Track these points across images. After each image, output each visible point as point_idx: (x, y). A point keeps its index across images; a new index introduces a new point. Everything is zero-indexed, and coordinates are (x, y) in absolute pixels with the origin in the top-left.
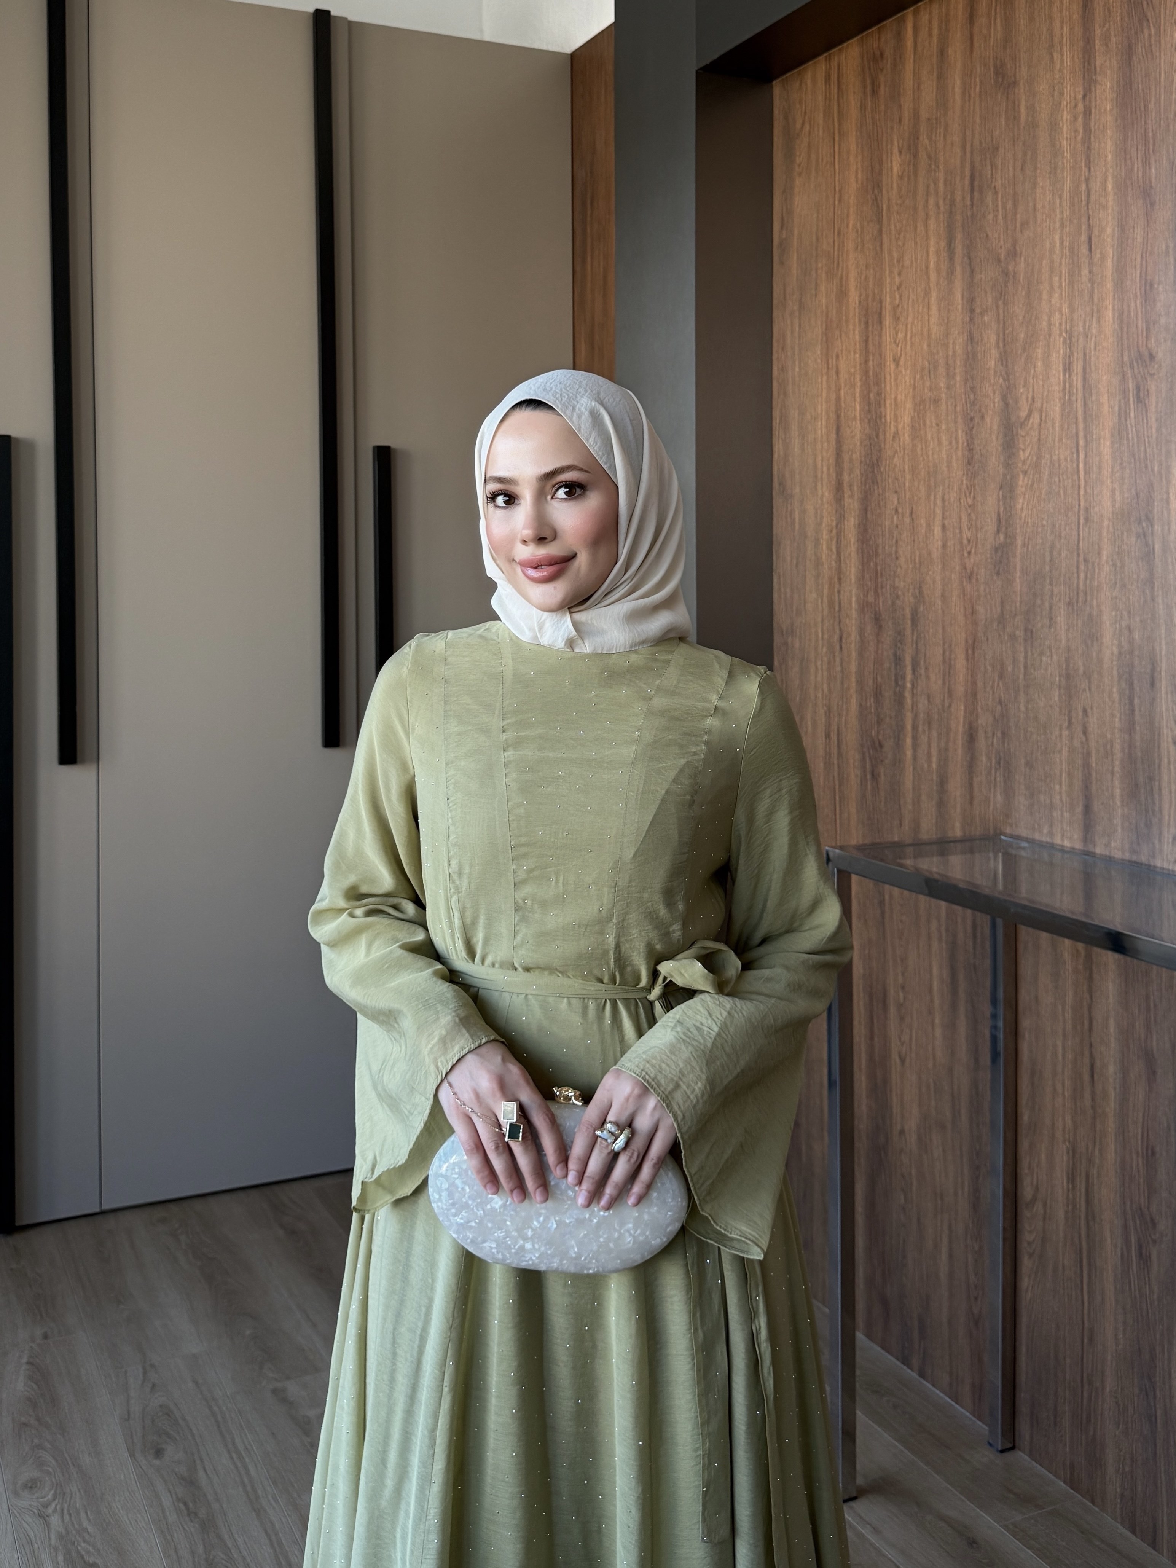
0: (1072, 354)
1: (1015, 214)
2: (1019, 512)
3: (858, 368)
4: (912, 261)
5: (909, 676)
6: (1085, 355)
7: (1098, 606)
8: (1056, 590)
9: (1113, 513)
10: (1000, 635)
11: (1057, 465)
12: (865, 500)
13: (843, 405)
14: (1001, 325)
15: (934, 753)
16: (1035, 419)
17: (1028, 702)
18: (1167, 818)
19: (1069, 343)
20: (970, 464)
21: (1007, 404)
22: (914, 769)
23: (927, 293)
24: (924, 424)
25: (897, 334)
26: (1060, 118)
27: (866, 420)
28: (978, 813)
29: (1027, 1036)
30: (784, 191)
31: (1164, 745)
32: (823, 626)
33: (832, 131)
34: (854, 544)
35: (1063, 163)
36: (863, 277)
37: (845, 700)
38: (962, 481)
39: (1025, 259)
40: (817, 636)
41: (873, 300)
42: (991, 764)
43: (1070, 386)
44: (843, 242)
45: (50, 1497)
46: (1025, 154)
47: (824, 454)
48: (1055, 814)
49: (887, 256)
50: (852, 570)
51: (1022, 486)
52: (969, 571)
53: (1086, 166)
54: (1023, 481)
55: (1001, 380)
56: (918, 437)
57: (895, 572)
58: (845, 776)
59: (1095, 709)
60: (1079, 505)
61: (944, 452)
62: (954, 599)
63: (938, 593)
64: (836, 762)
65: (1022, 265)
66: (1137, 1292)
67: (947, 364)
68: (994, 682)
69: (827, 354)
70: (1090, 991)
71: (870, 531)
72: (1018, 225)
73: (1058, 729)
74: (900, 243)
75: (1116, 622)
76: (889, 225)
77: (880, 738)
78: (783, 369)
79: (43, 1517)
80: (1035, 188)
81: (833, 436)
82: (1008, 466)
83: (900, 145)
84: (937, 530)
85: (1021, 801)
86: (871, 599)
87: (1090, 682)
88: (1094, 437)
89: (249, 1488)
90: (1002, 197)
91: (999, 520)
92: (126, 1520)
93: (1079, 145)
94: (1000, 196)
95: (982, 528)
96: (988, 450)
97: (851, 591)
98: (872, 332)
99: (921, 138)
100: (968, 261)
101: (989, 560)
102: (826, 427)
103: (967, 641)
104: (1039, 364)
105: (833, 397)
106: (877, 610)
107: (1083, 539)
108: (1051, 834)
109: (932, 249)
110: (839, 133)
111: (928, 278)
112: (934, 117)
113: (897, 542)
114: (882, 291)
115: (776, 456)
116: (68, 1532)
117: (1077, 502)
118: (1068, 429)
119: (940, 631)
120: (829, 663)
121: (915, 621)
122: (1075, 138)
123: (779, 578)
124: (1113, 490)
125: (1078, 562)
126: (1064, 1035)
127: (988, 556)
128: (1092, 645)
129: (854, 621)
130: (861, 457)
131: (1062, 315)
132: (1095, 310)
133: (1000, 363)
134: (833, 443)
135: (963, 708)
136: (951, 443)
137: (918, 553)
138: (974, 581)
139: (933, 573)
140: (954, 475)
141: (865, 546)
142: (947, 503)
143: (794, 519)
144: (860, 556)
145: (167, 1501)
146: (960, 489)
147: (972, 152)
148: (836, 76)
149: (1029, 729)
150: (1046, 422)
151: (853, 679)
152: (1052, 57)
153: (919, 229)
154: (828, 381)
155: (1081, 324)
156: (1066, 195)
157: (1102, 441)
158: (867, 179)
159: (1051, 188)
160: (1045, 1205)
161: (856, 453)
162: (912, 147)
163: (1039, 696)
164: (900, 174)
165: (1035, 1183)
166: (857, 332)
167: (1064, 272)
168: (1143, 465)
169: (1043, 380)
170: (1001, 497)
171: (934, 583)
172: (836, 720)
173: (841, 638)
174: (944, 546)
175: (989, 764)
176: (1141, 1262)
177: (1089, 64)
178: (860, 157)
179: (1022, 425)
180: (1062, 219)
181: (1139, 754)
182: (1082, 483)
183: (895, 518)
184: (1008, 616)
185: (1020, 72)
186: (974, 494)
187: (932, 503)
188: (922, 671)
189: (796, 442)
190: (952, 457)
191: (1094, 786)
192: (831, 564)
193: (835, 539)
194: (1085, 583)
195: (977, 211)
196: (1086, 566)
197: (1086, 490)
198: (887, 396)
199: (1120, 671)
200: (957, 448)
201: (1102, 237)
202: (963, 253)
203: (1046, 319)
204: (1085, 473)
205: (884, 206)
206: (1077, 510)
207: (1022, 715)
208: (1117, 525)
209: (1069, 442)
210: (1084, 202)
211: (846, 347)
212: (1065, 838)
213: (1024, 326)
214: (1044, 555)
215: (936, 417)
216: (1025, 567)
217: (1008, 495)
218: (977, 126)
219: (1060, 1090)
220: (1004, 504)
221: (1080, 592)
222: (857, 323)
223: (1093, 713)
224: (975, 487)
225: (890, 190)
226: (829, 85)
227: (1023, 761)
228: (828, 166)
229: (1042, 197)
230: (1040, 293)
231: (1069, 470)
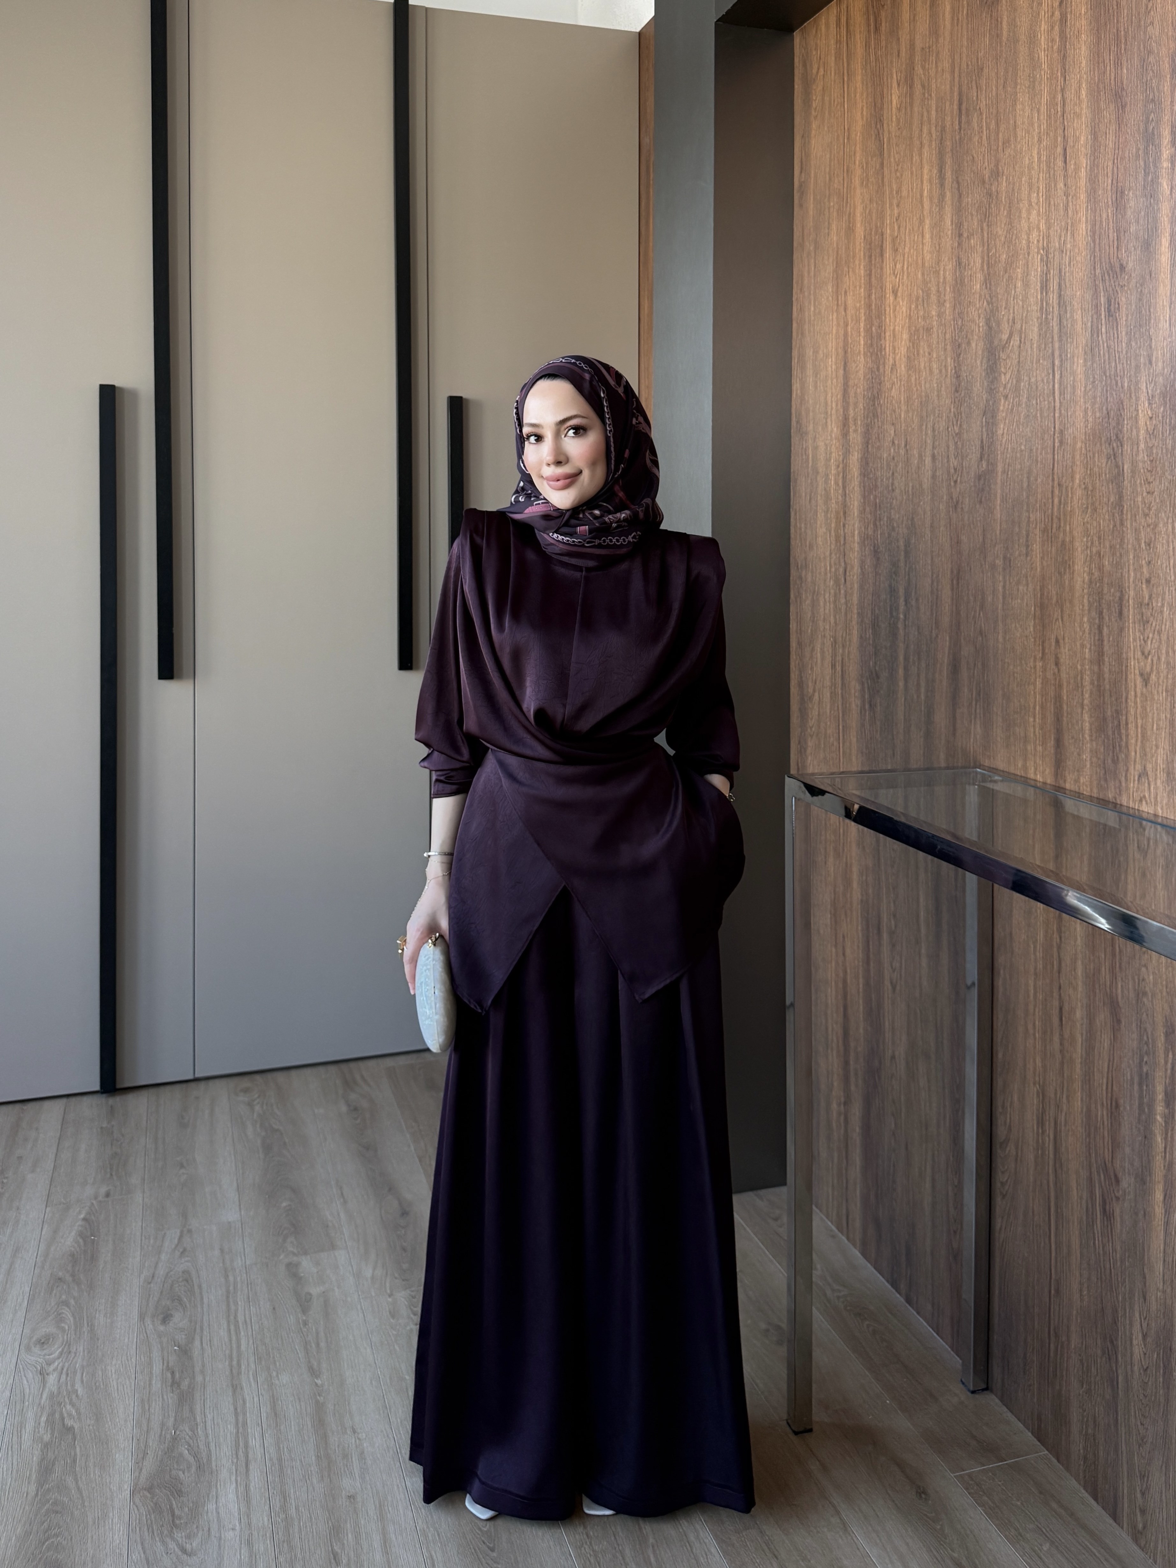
0: (1048, 271)
1: (998, 133)
2: (1000, 438)
3: (863, 302)
4: (909, 191)
5: (902, 608)
6: (1060, 271)
7: (1071, 532)
8: (1032, 517)
9: (1085, 433)
10: (981, 565)
11: (1034, 387)
12: (867, 435)
13: (850, 340)
14: (986, 247)
15: (923, 684)
16: (1015, 341)
17: (1005, 633)
18: (1133, 754)
19: (1046, 261)
20: (957, 392)
21: (990, 328)
22: (905, 699)
23: (921, 221)
24: (918, 354)
25: (895, 266)
26: (1038, 30)
27: (869, 354)
28: (959, 745)
29: (1002, 972)
30: (803, 136)
31: (1131, 677)
32: (830, 559)
33: (842, 73)
34: (857, 478)
35: (1041, 75)
36: (867, 212)
37: (848, 631)
38: (950, 410)
39: (1007, 178)
40: (826, 569)
41: (876, 234)
42: (972, 695)
43: (1046, 304)
44: (851, 180)
46: (1007, 71)
47: (834, 391)
48: (1029, 748)
49: (887, 188)
50: (855, 504)
51: (1003, 411)
52: (954, 500)
53: (1061, 75)
54: (1004, 406)
55: (985, 304)
56: (912, 367)
57: (891, 504)
58: (848, 705)
59: (1067, 639)
60: (1055, 428)
61: (935, 381)
62: (941, 529)
63: (928, 524)
64: (840, 692)
65: (1004, 184)
66: (1101, 1247)
67: (938, 291)
68: (975, 612)
69: (837, 292)
70: (1060, 931)
71: (871, 465)
72: (1001, 144)
73: (1032, 660)
74: (898, 174)
75: (1087, 547)
76: (889, 157)
77: (877, 668)
78: (801, 310)
80: (1016, 104)
81: (841, 372)
82: (991, 391)
83: (899, 78)
84: (928, 460)
85: (998, 733)
86: (871, 531)
87: (1062, 611)
88: (1069, 355)
90: (986, 118)
91: (982, 447)
93: (1056, 54)
94: (984, 117)
95: (967, 456)
96: (973, 376)
97: (853, 525)
98: (875, 266)
99: (916, 69)
100: (957, 186)
101: (973, 488)
102: (836, 364)
103: (952, 572)
104: (1019, 284)
105: (842, 332)
106: (876, 542)
107: (1058, 463)
108: (1025, 768)
109: (926, 177)
110: (848, 72)
111: (923, 206)
112: (927, 45)
113: (893, 474)
114: (883, 224)
115: (794, 396)
117: (1053, 425)
118: (1045, 349)
119: (929, 562)
120: (835, 595)
121: (907, 552)
122: (1052, 47)
123: (796, 514)
124: (1086, 410)
125: (1053, 487)
126: (1036, 974)
127: (972, 484)
128: (1065, 573)
129: (856, 553)
130: (864, 391)
131: (1040, 232)
132: (1070, 224)
133: (984, 286)
134: (841, 379)
135: (948, 638)
136: (941, 371)
137: (911, 485)
138: (959, 510)
139: (924, 503)
140: (943, 403)
141: (866, 479)
142: (936, 433)
143: (808, 456)
144: (862, 489)
146: (948, 417)
147: (960, 77)
148: (845, 19)
149: (1006, 660)
150: (1025, 343)
151: (855, 611)
153: (914, 159)
154: (837, 318)
155: (1056, 239)
156: (1043, 109)
157: (1076, 360)
158: (871, 114)
159: (1030, 103)
160: (1017, 1147)
161: (860, 387)
162: (909, 80)
163: (1016, 626)
164: (898, 106)
165: (1008, 1123)
166: (862, 267)
167: (1041, 188)
168: (1114, 382)
169: (1023, 301)
170: (984, 424)
171: (924, 514)
172: (841, 651)
173: (845, 571)
174: (934, 477)
175: (970, 696)
176: (1105, 1218)
178: (865, 95)
179: (1004, 348)
180: (1040, 133)
181: (1107, 687)
182: (1057, 404)
183: (892, 450)
184: (989, 545)
186: (961, 422)
187: (924, 433)
188: (913, 603)
189: (810, 380)
190: (941, 386)
191: (1065, 719)
192: (838, 499)
193: (841, 474)
194: (1059, 509)
195: (964, 134)
196: (1060, 491)
197: (1060, 413)
198: (887, 328)
199: (1091, 600)
200: (946, 376)
201: (1076, 147)
202: (952, 178)
203: (1026, 237)
204: (1060, 394)
205: (885, 140)
206: (1052, 433)
207: (1000, 646)
208: (1089, 446)
209: (1045, 363)
210: (1059, 113)
211: (853, 282)
212: (1038, 773)
213: (1006, 246)
214: (1022, 481)
215: (929, 346)
216: (1004, 494)
217: (991, 421)
218: (964, 49)
219: (1031, 1031)
220: (987, 430)
221: (1054, 517)
222: (862, 257)
223: (1064, 643)
224: (961, 414)
225: (890, 123)
226: (840, 28)
227: (1001, 692)
228: (839, 107)
229: (1021, 113)
230: (1020, 212)
231: (1046, 392)
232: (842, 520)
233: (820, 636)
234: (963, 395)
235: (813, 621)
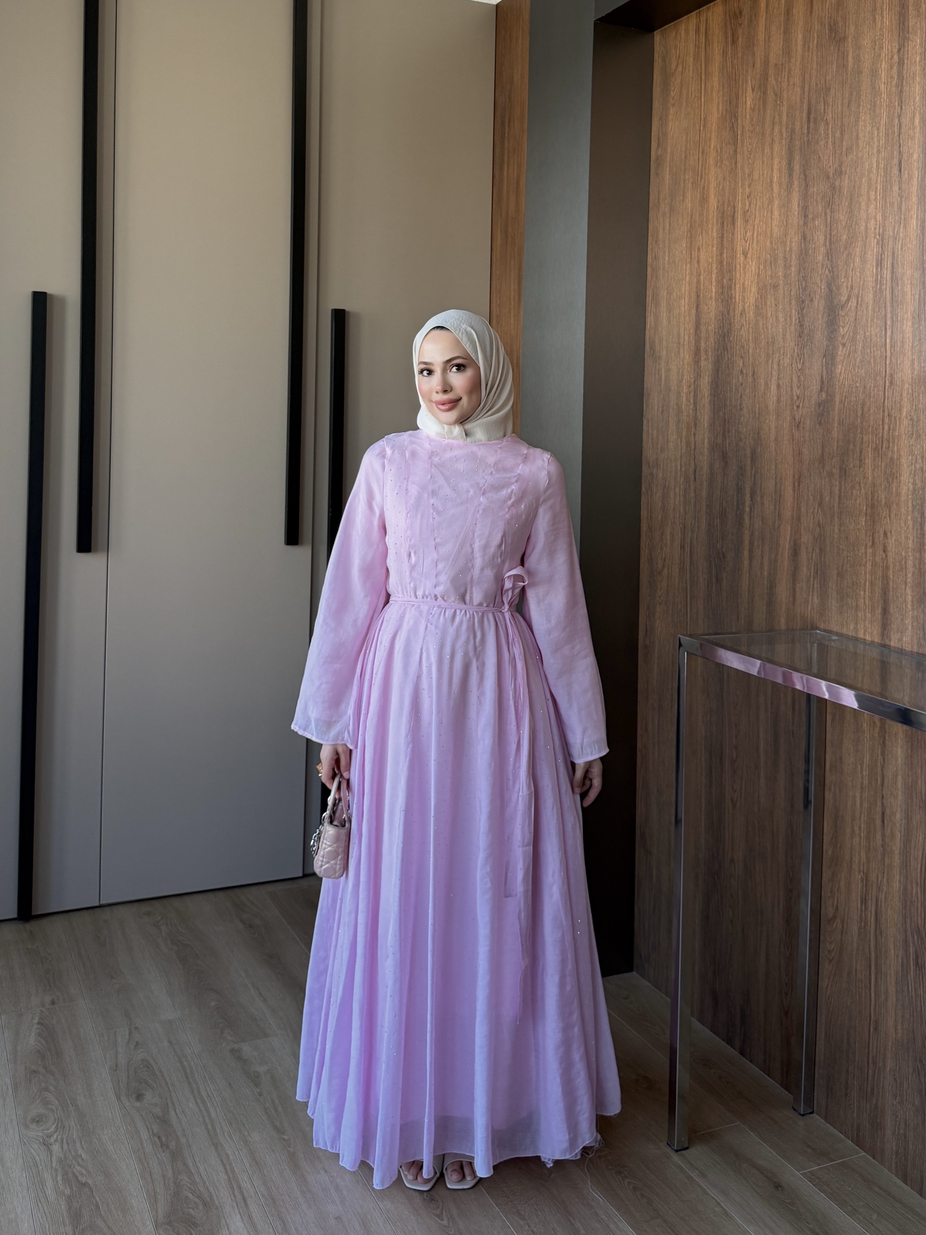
0: (883, 253)
1: (842, 140)
2: (838, 375)
3: (715, 258)
4: (760, 176)
5: (748, 503)
6: (893, 253)
7: (898, 451)
8: (865, 439)
9: (912, 378)
10: (820, 472)
11: (869, 340)
12: (717, 364)
13: (702, 286)
14: (828, 228)
15: (766, 563)
16: (853, 303)
17: (840, 525)
19: (882, 243)
20: (801, 337)
21: (831, 291)
22: (750, 575)
23: (771, 201)
24: (766, 304)
25: (746, 233)
26: (879, 67)
27: (720, 300)
28: (799, 611)
29: (832, 788)
30: (660, 118)
32: (681, 460)
33: (700, 71)
34: (708, 397)
35: (880, 102)
36: (721, 187)
37: (697, 519)
38: (794, 350)
39: (849, 177)
40: (677, 469)
41: (729, 205)
42: (810, 573)
43: (881, 278)
44: (706, 160)
45: (53, 1128)
46: (851, 94)
47: (686, 325)
48: (860, 615)
49: (740, 172)
50: (705, 418)
51: (841, 355)
52: (797, 421)
53: (899, 104)
54: (842, 351)
55: (827, 271)
56: (760, 314)
57: (739, 420)
58: (695, 579)
59: (893, 532)
60: (886, 372)
61: (780, 327)
62: (785, 442)
63: (772, 438)
64: (688, 568)
65: (846, 181)
66: (914, 991)
67: (785, 258)
68: (814, 508)
69: (691, 247)
70: (883, 753)
71: (720, 387)
72: (844, 150)
73: (863, 548)
74: (751, 161)
75: (912, 463)
76: (742, 146)
77: (724, 550)
78: (656, 258)
79: (47, 1145)
80: (858, 121)
81: (694, 311)
82: (831, 339)
83: (753, 85)
84: (773, 388)
85: (833, 604)
86: (719, 441)
87: (890, 512)
88: (899, 318)
89: (210, 1127)
90: (832, 128)
91: (822, 382)
92: (113, 1149)
93: (894, 88)
94: (830, 127)
95: (808, 388)
96: (814, 326)
97: (703, 435)
98: (727, 231)
99: (769, 79)
100: (804, 178)
101: (814, 413)
102: (689, 305)
103: (794, 476)
104: (857, 260)
105: (695, 280)
106: (725, 449)
107: (888, 398)
108: (856, 630)
109: (776, 167)
110: (705, 73)
111: (772, 190)
112: (780, 63)
113: (741, 396)
114: (735, 198)
115: (648, 326)
116: (66, 1158)
117: (884, 370)
118: (879, 311)
119: (774, 468)
120: (685, 490)
121: (753, 459)
122: (891, 82)
123: (648, 422)
124: (913, 360)
125: (883, 416)
126: (862, 788)
127: (813, 409)
128: (893, 482)
129: (705, 458)
130: (715, 329)
131: (876, 221)
132: (903, 219)
133: (826, 258)
134: (693, 317)
135: (789, 528)
136: (786, 320)
137: (757, 406)
138: (801, 429)
139: (769, 421)
140: (788, 345)
141: (716, 399)
142: (781, 367)
143: (661, 376)
144: (712, 406)
145: (144, 1135)
146: (792, 357)
147: (809, 93)
148: (704, 28)
149: (841, 547)
150: (861, 305)
151: (704, 504)
152: (875, 19)
153: (766, 151)
154: (691, 269)
155: (891, 229)
156: (882, 128)
157: (905, 322)
158: (726, 110)
159: (871, 122)
160: (843, 922)
161: (711, 325)
162: (762, 87)
163: (849, 521)
164: (752, 107)
165: (835, 906)
166: (715, 230)
167: (879, 188)
169: (860, 272)
170: (824, 363)
171: (769, 430)
172: (689, 535)
173: (695, 471)
174: (778, 401)
175: (809, 574)
176: (918, 968)
177: (903, 23)
178: (721, 94)
179: (842, 307)
180: (879, 146)
182: (888, 354)
183: (741, 377)
184: (827, 458)
185: (849, 29)
186: (803, 361)
187: (770, 366)
188: (759, 499)
189: (664, 315)
190: (786, 331)
191: (891, 593)
192: (689, 413)
193: (693, 393)
194: (889, 433)
195: (812, 138)
196: (890, 420)
197: (891, 360)
198: (737, 281)
199: (915, 503)
200: (791, 324)
201: (910, 161)
202: (800, 171)
203: (864, 224)
204: (891, 346)
205: (739, 132)
206: (884, 376)
207: (836, 536)
208: (915, 388)
209: (879, 322)
210: (896, 133)
211: (706, 242)
212: (867, 633)
213: (846, 229)
214: (857, 410)
215: (775, 299)
216: (841, 419)
217: (830, 362)
218: (814, 71)
219: (857, 832)
220: (827, 369)
221: (884, 440)
222: (715, 223)
223: (891, 536)
224: (804, 355)
225: (744, 119)
226: (699, 36)
227: (836, 572)
228: (696, 100)
229: (863, 128)
230: (860, 204)
231: (878, 344)
232: (693, 429)
233: (670, 523)
234: (806, 339)
235: (664, 510)
